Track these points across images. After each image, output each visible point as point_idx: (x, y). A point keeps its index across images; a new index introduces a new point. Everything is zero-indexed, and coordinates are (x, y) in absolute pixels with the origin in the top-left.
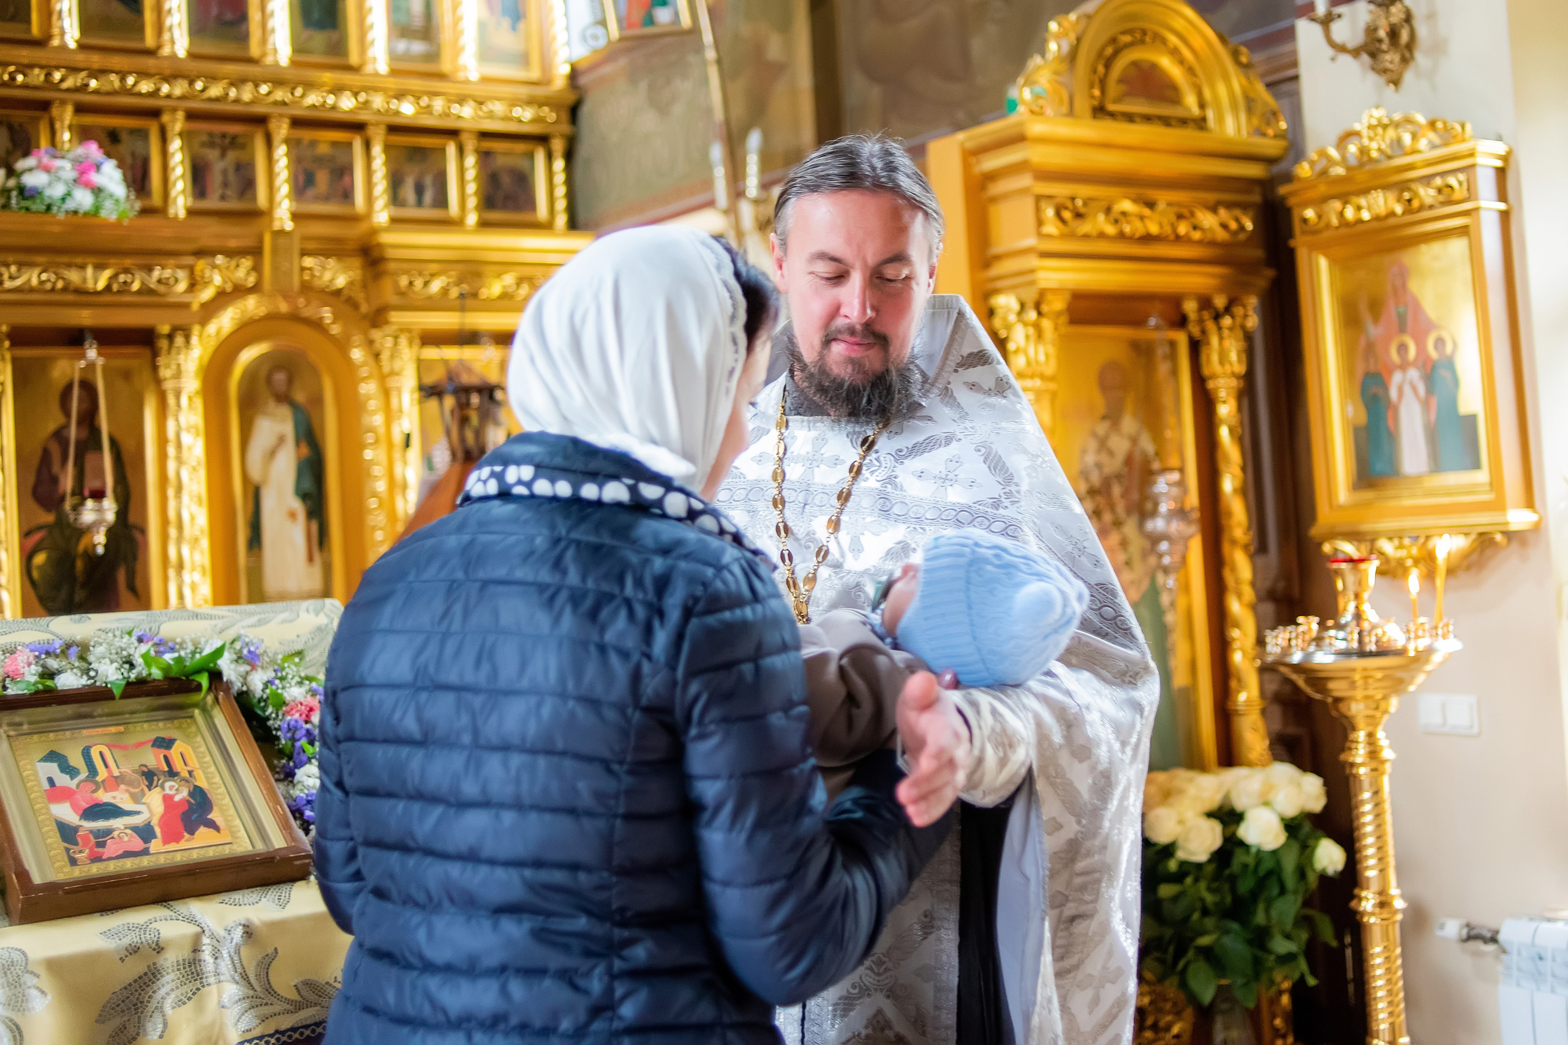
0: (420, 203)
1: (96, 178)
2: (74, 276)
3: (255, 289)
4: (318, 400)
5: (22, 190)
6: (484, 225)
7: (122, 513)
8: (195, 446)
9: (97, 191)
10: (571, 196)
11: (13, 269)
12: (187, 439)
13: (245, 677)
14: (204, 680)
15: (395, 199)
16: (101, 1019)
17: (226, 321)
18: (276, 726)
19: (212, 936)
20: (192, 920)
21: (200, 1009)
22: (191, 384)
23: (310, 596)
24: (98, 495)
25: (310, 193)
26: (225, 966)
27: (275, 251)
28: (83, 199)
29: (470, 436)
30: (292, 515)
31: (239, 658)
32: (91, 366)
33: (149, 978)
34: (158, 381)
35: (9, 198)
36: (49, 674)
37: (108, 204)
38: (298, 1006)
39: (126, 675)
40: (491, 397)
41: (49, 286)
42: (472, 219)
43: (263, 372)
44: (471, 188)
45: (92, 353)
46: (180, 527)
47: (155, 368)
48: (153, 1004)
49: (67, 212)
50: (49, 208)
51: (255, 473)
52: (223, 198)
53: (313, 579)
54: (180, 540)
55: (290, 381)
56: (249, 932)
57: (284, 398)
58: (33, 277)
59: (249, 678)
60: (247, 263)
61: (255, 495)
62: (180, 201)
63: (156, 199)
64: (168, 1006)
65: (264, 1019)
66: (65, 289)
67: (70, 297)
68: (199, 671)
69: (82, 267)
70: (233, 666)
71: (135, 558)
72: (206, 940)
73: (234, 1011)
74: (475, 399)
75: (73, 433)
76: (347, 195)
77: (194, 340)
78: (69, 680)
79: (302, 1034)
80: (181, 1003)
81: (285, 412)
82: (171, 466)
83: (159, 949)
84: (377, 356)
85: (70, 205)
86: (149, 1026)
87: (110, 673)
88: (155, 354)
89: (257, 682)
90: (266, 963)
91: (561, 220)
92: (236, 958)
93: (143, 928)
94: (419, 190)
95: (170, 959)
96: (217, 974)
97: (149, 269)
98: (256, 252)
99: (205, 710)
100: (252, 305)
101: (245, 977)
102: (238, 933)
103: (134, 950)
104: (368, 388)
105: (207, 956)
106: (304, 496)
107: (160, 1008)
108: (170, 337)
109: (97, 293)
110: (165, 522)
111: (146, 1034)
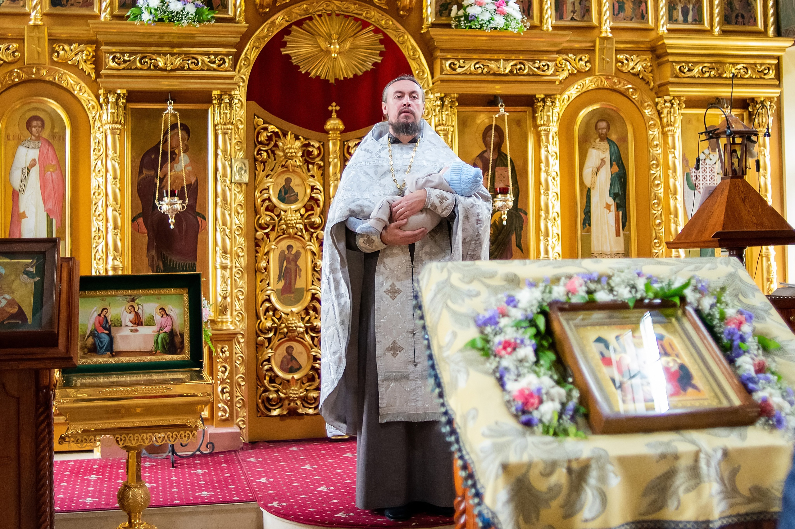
0: (685, 21)
1: (506, 9)
2: (493, 65)
3: (589, 73)
4: (625, 139)
5: (466, 17)
6: (724, 33)
7: (515, 202)
8: (555, 166)
9: (507, 16)
10: (777, 14)
11: (461, 61)
12: (551, 160)
13: (699, 301)
14: (677, 300)
15: (671, 19)
16: (645, 494)
17: (573, 92)
18: (720, 331)
19: (707, 454)
20: (693, 442)
21: (699, 495)
22: (554, 128)
23: (617, 255)
24: (504, 191)
25: (622, 15)
26: (713, 472)
27: (602, 50)
28: (499, 21)
29: (736, 161)
30: (608, 207)
31: (695, 289)
32: (502, 117)
33: (671, 474)
34: (536, 126)
35: (459, 21)
36: (590, 292)
37: (513, 24)
38: (750, 500)
39: (634, 295)
40: (749, 139)
41: (480, 71)
42: (717, 30)
43: (594, 121)
44: (716, 11)
45: (502, 110)
46: (547, 212)
47: (534, 118)
48: (672, 489)
49: (491, 28)
50: (482, 26)
51: (588, 182)
52: (572, 19)
53: (618, 245)
54: (546, 218)
55: (608, 128)
56: (726, 454)
57: (605, 138)
58: (471, 66)
59: (701, 302)
60: (586, 57)
61: (587, 194)
62: (549, 22)
63: (536, 21)
64: (681, 491)
65: (732, 506)
66: (488, 73)
67: (491, 78)
68: (673, 295)
69: (497, 60)
70: (693, 294)
71: (521, 229)
72: (702, 456)
73: (716, 499)
74: (738, 140)
75: (491, 156)
76: (643, 17)
77: (557, 102)
78: (602, 296)
79: (751, 518)
80: (688, 490)
81: (605, 145)
82: (543, 175)
83: (676, 457)
84: (659, 113)
85: (493, 25)
86: (670, 502)
87: (625, 294)
88: (534, 112)
89: (706, 303)
90: (734, 473)
91: (771, 30)
92: (718, 468)
93: (668, 444)
94: (685, 13)
95: (684, 463)
96: (709, 476)
97: (534, 61)
98: (591, 51)
99: (678, 319)
100: (589, 83)
101: (722, 479)
102: (719, 454)
103: (663, 457)
104: (655, 132)
105: (703, 464)
106: (615, 196)
107: (676, 492)
108: (544, 100)
109: (506, 75)
110: (538, 208)
111: (667, 506)
